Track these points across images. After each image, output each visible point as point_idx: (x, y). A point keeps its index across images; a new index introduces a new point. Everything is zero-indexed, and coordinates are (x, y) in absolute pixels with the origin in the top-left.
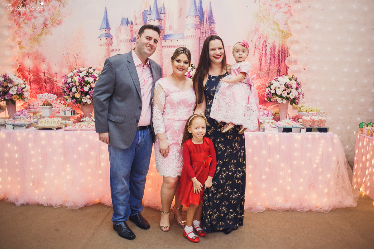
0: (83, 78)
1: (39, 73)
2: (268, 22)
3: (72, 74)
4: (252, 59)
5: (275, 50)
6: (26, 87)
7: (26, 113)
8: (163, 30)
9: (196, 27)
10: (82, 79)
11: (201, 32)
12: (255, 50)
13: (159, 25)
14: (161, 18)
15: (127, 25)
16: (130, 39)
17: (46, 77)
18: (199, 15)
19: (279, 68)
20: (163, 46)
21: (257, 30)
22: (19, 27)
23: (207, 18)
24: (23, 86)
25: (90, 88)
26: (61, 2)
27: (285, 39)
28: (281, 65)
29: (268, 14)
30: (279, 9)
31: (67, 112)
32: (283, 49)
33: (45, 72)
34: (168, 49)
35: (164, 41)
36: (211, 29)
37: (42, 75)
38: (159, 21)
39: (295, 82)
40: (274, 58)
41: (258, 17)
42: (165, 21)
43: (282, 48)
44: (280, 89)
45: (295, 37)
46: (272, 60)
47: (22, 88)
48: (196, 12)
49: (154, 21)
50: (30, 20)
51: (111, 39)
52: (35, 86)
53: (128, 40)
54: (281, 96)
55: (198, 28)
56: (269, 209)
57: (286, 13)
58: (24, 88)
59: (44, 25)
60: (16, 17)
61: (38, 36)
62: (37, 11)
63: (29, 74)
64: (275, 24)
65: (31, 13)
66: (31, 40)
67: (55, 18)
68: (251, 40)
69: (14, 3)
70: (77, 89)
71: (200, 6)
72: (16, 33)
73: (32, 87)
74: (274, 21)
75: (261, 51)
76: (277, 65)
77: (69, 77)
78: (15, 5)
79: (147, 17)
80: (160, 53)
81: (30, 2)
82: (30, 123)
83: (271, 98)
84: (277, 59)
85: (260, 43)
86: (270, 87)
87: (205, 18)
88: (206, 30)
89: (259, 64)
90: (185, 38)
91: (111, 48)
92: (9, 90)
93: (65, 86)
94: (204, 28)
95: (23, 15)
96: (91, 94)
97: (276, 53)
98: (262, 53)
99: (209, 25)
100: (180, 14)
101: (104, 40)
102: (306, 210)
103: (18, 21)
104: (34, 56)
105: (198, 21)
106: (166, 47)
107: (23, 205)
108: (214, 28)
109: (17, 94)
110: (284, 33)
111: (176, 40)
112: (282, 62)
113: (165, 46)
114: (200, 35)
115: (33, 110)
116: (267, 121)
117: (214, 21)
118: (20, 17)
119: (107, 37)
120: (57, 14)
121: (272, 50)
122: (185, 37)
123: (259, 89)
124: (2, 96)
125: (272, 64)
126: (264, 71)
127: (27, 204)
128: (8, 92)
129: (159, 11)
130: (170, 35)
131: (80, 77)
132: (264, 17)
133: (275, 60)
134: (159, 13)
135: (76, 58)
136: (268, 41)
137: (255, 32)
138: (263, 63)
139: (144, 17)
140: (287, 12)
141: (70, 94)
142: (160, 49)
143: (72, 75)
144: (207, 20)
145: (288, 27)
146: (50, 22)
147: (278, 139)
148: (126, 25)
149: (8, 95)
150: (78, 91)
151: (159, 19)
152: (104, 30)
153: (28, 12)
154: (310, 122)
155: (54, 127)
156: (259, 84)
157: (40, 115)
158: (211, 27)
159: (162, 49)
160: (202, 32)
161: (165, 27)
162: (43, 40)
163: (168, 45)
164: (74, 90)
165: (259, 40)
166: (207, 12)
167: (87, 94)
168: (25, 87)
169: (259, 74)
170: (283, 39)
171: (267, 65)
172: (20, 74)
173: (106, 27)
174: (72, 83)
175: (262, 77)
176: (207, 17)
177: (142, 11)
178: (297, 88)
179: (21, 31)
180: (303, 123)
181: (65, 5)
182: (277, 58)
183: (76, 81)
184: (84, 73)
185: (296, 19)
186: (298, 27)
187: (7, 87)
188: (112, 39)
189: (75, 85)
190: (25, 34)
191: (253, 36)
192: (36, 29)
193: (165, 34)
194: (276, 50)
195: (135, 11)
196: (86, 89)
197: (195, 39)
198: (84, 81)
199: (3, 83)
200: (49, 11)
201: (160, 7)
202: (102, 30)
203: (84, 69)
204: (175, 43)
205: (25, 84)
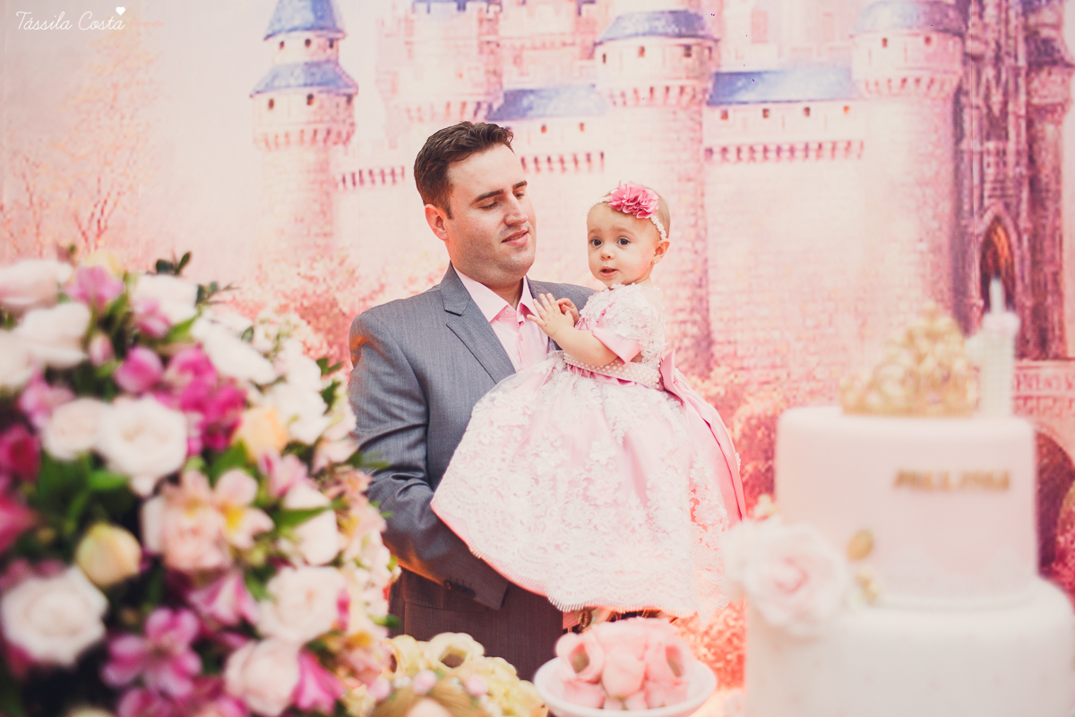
8: (710, 43)
9: (932, 21)
11: (965, 54)
13: (681, 8)
15: (461, 7)
16: (481, 99)
20: (710, 151)
34: (742, 166)
36: (1031, 35)
51: (343, 100)
53: (464, 105)
55: (946, 31)
88: (998, 44)
90: (862, 97)
91: (345, 161)
94: (985, 27)
99: (1019, 9)
101: (293, 110)
106: (732, 155)
108: (1057, 26)
111: (800, 107)
113: (724, 150)
114: (961, 72)
119: (314, 91)
122: (862, 87)
130: (759, 74)
135: (91, 236)
148: (453, 6)
152: (295, 41)
158: (1032, 20)
159: (700, 170)
160: (977, 58)
161: (718, 16)
163: (745, 140)
173: (308, 17)
188: (350, 98)
193: (724, 69)
197: (928, 102)
202: (279, 38)
203: (64, 272)
204: (788, 127)
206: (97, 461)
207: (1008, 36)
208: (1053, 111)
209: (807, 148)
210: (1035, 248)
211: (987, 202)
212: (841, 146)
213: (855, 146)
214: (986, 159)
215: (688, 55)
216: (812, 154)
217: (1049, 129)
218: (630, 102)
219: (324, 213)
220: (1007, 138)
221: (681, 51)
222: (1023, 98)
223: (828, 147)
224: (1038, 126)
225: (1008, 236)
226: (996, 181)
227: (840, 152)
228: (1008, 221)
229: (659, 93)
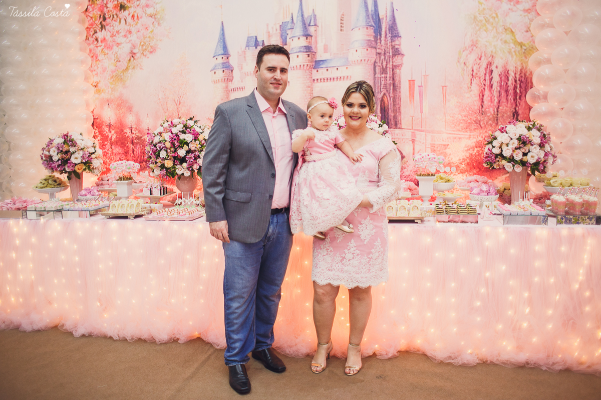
0: (177, 135)
1: (123, 129)
2: (495, 29)
3: (161, 129)
4: (467, 95)
5: (508, 77)
6: (96, 151)
7: (96, 191)
8: (314, 53)
9: (368, 45)
10: (175, 138)
11: (377, 53)
12: (471, 80)
13: (307, 45)
14: (309, 33)
15: (256, 48)
17: (133, 135)
18: (374, 25)
19: (515, 109)
20: (314, 80)
21: (474, 45)
22: (96, 61)
23: (387, 30)
24: (92, 150)
25: (188, 152)
26: (155, 18)
27: (526, 57)
28: (520, 104)
29: (494, 15)
30: (514, 5)
31: (153, 190)
32: (523, 76)
33: (132, 128)
34: (321, 83)
35: (316, 71)
36: (393, 47)
37: (128, 131)
38: (307, 39)
39: (539, 134)
40: (507, 91)
41: (477, 22)
42: (316, 37)
43: (520, 74)
44: (510, 146)
45: (543, 52)
46: (502, 95)
47: (90, 153)
48: (369, 20)
49: (299, 38)
50: (112, 48)
54: (511, 160)
55: (372, 47)
56: (487, 361)
57: (527, 11)
58: (94, 153)
59: (131, 55)
60: (92, 46)
61: (122, 72)
62: (121, 34)
63: (110, 132)
64: (508, 32)
65: (112, 37)
66: (112, 79)
67: (147, 44)
68: (465, 63)
69: (90, 25)
70: (167, 153)
71: (375, 9)
72: (92, 69)
73: (114, 151)
74: (505, 28)
75: (482, 80)
76: (512, 104)
77: (156, 134)
78: (90, 28)
79: (287, 33)
80: (309, 92)
81: (111, 22)
82: (97, 207)
83: (494, 163)
84: (512, 94)
85: (480, 67)
86: (491, 143)
87: (383, 30)
88: (385, 50)
89: (479, 103)
90: (351, 65)
91: (232, 86)
92: (71, 158)
93: (150, 148)
94: (382, 45)
95: (102, 42)
96: (190, 161)
97: (510, 83)
98: (485, 85)
99: (390, 41)
100: (342, 25)
101: (220, 74)
102: (558, 367)
103: (94, 51)
104: (116, 103)
105: (371, 35)
106: (319, 81)
107: (83, 336)
108: (399, 45)
109: (81, 163)
110: (524, 47)
111: (336, 68)
112: (522, 98)
113: (317, 80)
114: (375, 57)
115: (106, 188)
116: (485, 203)
117: (398, 33)
118: (98, 45)
119: (224, 69)
120: (149, 37)
121: (503, 78)
122: (351, 62)
123: (480, 147)
124: (61, 167)
125: (503, 102)
126: (489, 115)
127: (90, 335)
128: (70, 160)
129: (307, 22)
130: (326, 60)
131: (172, 134)
132: (487, 21)
133: (507, 96)
134: (307, 25)
135: (178, 104)
136: (495, 62)
137: (470, 49)
138: (486, 102)
139: (283, 33)
140: (530, 9)
141: (158, 161)
142: (310, 84)
143: (161, 131)
144: (388, 32)
145: (532, 36)
146: (139, 49)
147: (503, 236)
148: (254, 48)
149: (69, 165)
150: (169, 156)
151: (307, 36)
152: (220, 58)
153: (109, 36)
154: (566, 205)
155: (131, 215)
156: (480, 138)
157: (115, 195)
158: (393, 43)
159: (312, 85)
160: (379, 54)
161: (316, 47)
162: (129, 78)
163: (322, 77)
164: (163, 154)
165: (479, 61)
166: (386, 19)
167: (183, 160)
168: (94, 151)
169: (479, 121)
170: (523, 58)
171: (493, 105)
172: (97, 131)
173: (223, 52)
174: (159, 144)
175: (485, 126)
176: (386, 28)
177: (279, 24)
178: (543, 143)
179: (99, 66)
180: (553, 208)
181: (161, 22)
182: (511, 92)
183: (166, 141)
184: (180, 127)
185: (547, 20)
186: (549, 34)
187: (67, 152)
188: (232, 71)
189: (165, 147)
190: (104, 70)
191: (467, 56)
192: (119, 61)
193: (317, 60)
194: (510, 78)
195: (267, 25)
196: (182, 153)
197: (367, 65)
198: (179, 139)
199: (62, 147)
200: (139, 33)
201: (308, 16)
202: (216, 57)
203: (180, 120)
204: (333, 73)
205: (95, 147)
206: (185, 140)
207: (387, 48)
208: (399, 67)
209: (337, 78)
210: (394, 101)
211: (382, 90)
212: (346, 77)
213: (349, 77)
214: (382, 79)
215: (309, 57)
216: (339, 80)
217: (397, 71)
218: (295, 69)
219: (227, 98)
220: (387, 74)
221: (307, 56)
222: (391, 63)
223: (342, 78)
224: (395, 70)
225: (387, 98)
226: (384, 84)
227: (345, 79)
228: (387, 95)
229: (302, 66)
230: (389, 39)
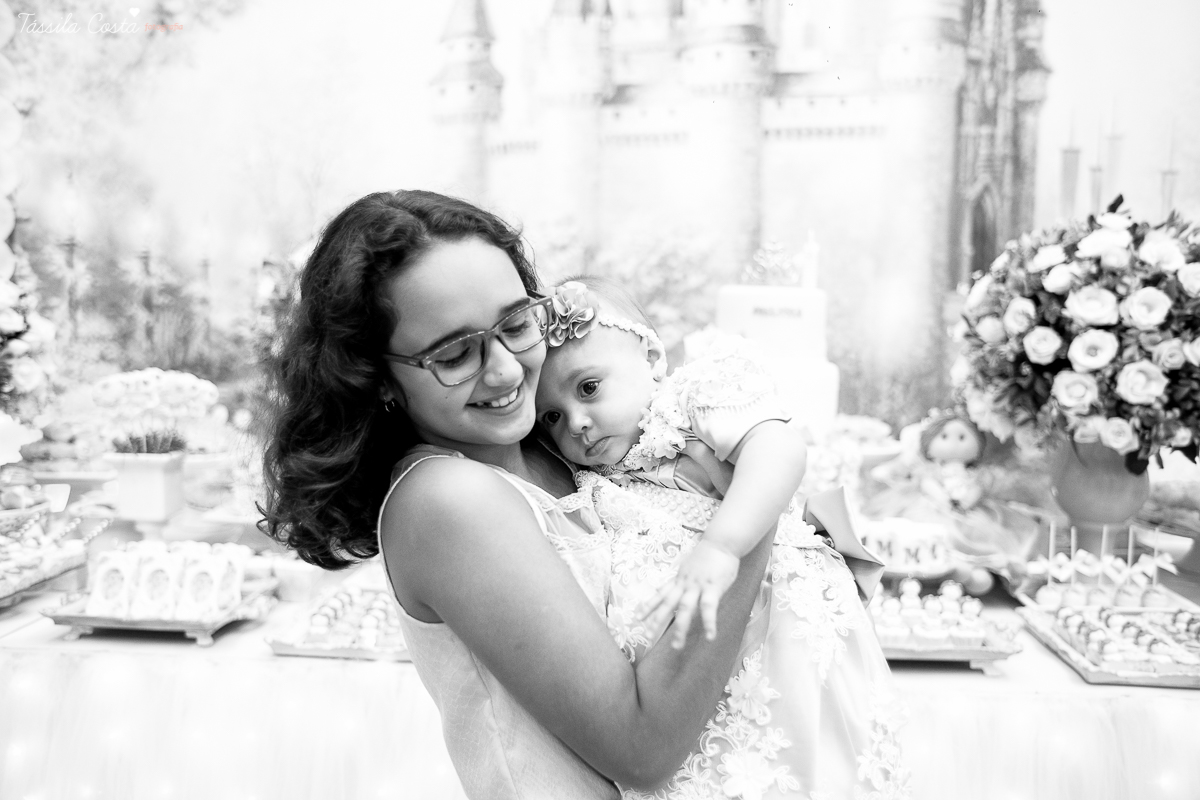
1: (119, 259)
6: (28, 327)
7: (20, 490)
8: (770, 49)
9: (943, 34)
11: (968, 59)
13: (751, 21)
15: (585, 20)
16: (598, 89)
17: (153, 282)
20: (767, 132)
33: (147, 257)
34: (791, 143)
35: (773, 101)
36: (1020, 45)
37: (133, 266)
51: (495, 90)
52: (96, 325)
55: (954, 41)
58: (17, 335)
59: (157, 17)
61: (121, 72)
73: (83, 330)
82: (31, 577)
88: (993, 52)
90: (886, 92)
91: (496, 135)
94: (984, 38)
99: (1012, 25)
101: (460, 96)
104: (99, 174)
105: (953, 4)
106: (784, 135)
108: (1039, 38)
113: (778, 131)
114: (963, 74)
117: (1035, 3)
119: (475, 82)
122: (886, 84)
130: (805, 73)
142: (753, 142)
148: (577, 20)
152: (461, 45)
155: (201, 627)
157: (109, 507)
158: (1021, 34)
159: (759, 146)
160: (974, 63)
163: (794, 124)
168: (18, 326)
173: (473, 27)
188: (499, 88)
192: (115, 36)
197: (936, 97)
204: (829, 115)
205: (23, 311)
207: (1001, 46)
208: (1034, 105)
209: (841, 132)
210: (1012, 211)
211: (978, 176)
212: (868, 129)
213: (878, 130)
214: (980, 142)
215: (754, 58)
217: (1028, 119)
218: (708, 94)
220: (997, 125)
221: (749, 55)
222: (1011, 94)
223: (858, 131)
224: (1022, 116)
225: (994, 201)
226: (986, 160)
227: (867, 134)
228: (994, 189)
229: (731, 87)
230: (1008, 18)
